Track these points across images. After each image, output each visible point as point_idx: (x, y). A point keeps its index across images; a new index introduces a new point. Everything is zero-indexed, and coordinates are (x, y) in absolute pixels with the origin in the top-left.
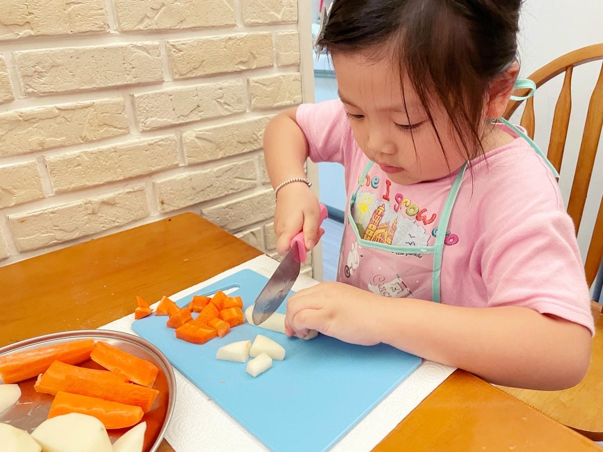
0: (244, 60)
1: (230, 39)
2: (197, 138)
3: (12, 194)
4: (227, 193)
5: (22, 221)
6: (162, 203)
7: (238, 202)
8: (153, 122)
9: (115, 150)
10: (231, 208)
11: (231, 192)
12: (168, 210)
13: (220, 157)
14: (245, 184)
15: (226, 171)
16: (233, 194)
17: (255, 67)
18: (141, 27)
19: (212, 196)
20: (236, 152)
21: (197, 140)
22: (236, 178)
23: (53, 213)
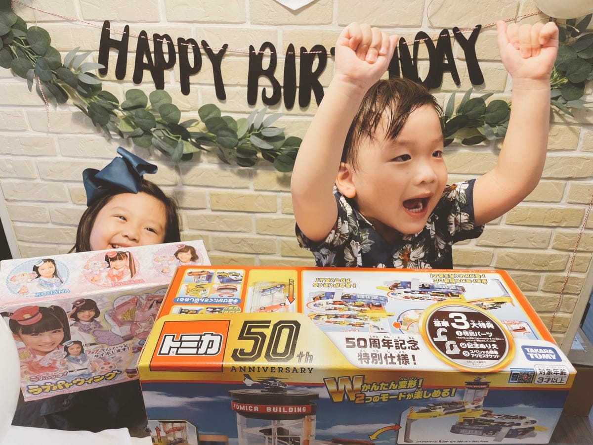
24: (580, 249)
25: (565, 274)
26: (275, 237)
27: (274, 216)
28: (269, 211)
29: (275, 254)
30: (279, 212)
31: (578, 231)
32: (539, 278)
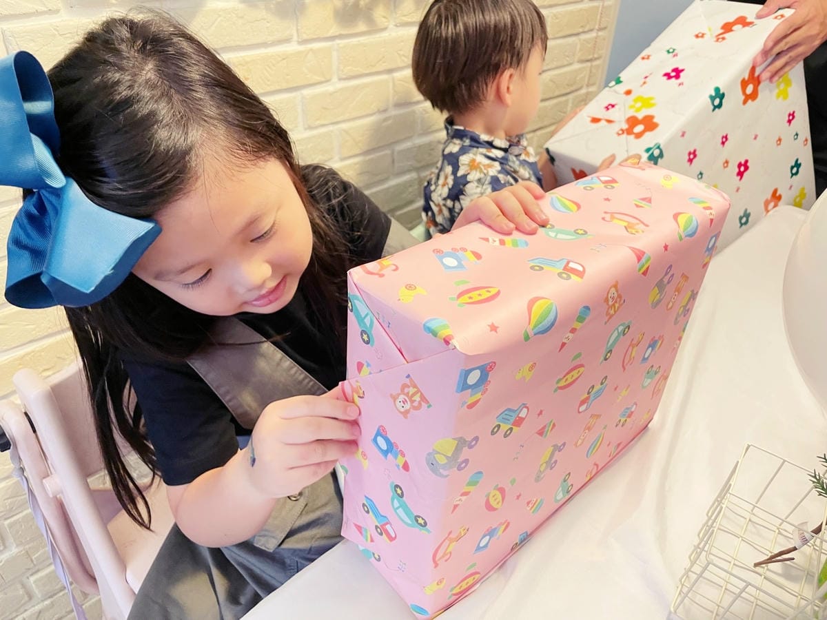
0: (583, 25)
13: (556, 95)
17: (586, 30)
20: (564, 92)
21: (549, 82)
24: (596, 56)
25: (583, 91)
26: (331, 128)
27: (329, 88)
28: (323, 79)
29: (332, 158)
30: (335, 79)
31: (593, 34)
32: (567, 101)
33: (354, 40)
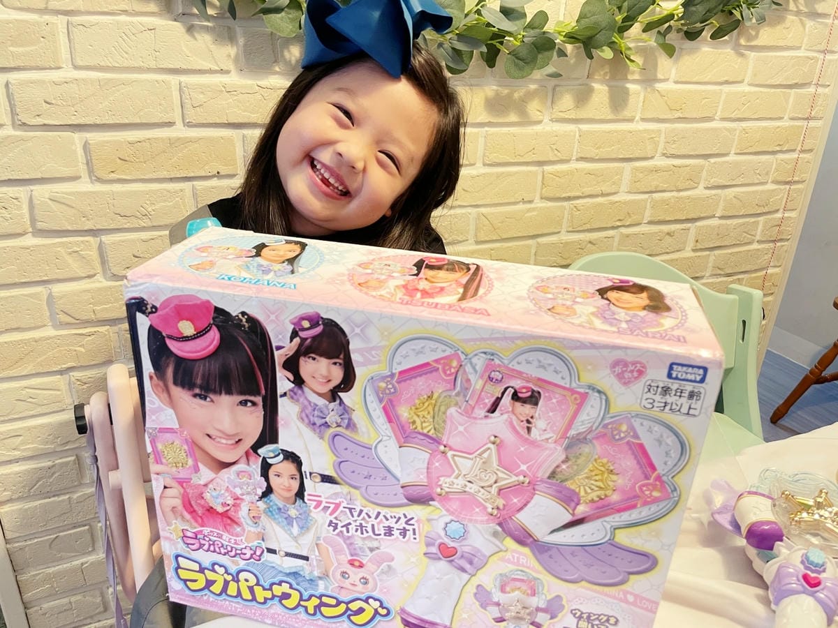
0: (781, 143)
1: (779, 127)
2: (735, 197)
3: (630, 217)
4: (734, 242)
5: (628, 236)
6: (697, 241)
7: (740, 252)
8: (715, 181)
9: (689, 197)
10: (733, 256)
11: (738, 242)
12: (698, 248)
13: (741, 214)
14: (748, 238)
15: (741, 225)
16: (738, 244)
17: (785, 149)
18: (733, 116)
19: (726, 243)
20: (752, 212)
21: (734, 199)
22: (745, 232)
23: (643, 234)
24: (796, 179)
26: (469, 210)
29: (467, 240)
30: (479, 164)
31: (795, 155)
32: (757, 223)
33: (505, 130)
